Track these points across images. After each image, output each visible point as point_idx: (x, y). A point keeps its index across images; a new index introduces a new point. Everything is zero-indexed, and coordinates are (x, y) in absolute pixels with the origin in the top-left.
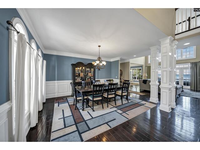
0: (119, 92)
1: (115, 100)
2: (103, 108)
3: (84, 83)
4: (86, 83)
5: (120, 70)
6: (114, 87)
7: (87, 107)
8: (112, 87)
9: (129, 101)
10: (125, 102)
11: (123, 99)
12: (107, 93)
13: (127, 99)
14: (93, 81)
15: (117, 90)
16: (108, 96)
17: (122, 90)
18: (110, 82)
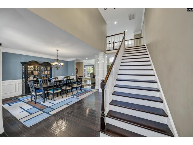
0: (75, 85)
1: (72, 92)
2: (62, 98)
3: (40, 81)
4: (43, 81)
5: (76, 68)
6: (71, 82)
7: (47, 100)
8: (69, 82)
9: (82, 91)
10: (79, 91)
11: (78, 90)
12: (65, 87)
13: (81, 89)
14: (51, 79)
15: (73, 84)
16: (66, 88)
17: (77, 83)
18: (67, 79)
